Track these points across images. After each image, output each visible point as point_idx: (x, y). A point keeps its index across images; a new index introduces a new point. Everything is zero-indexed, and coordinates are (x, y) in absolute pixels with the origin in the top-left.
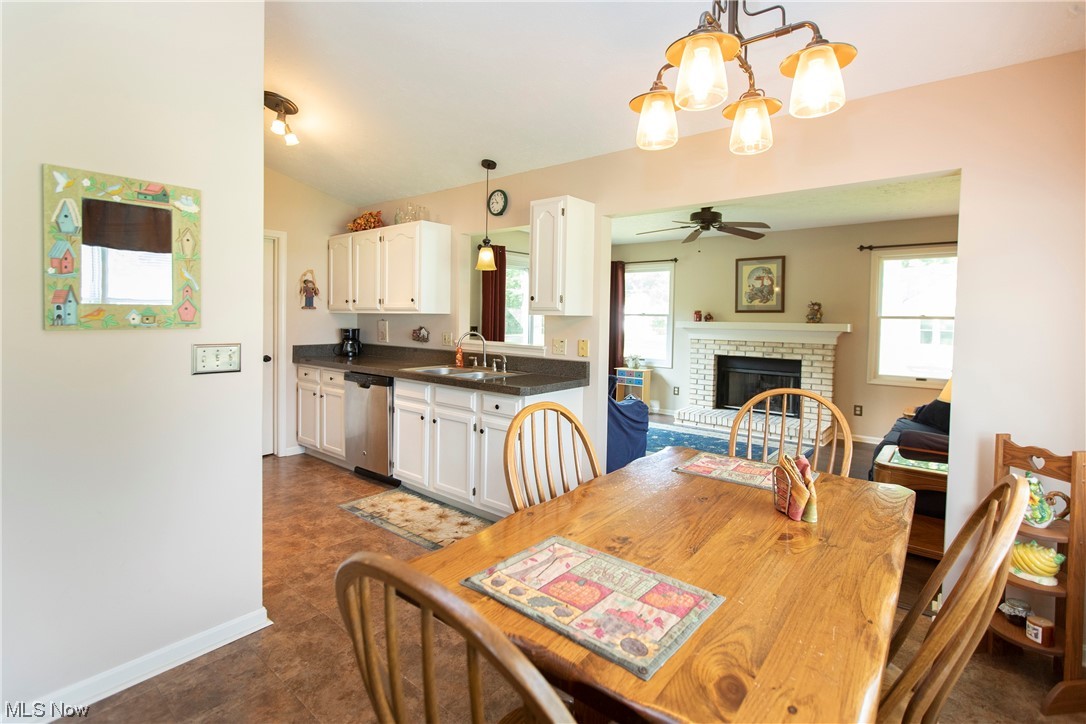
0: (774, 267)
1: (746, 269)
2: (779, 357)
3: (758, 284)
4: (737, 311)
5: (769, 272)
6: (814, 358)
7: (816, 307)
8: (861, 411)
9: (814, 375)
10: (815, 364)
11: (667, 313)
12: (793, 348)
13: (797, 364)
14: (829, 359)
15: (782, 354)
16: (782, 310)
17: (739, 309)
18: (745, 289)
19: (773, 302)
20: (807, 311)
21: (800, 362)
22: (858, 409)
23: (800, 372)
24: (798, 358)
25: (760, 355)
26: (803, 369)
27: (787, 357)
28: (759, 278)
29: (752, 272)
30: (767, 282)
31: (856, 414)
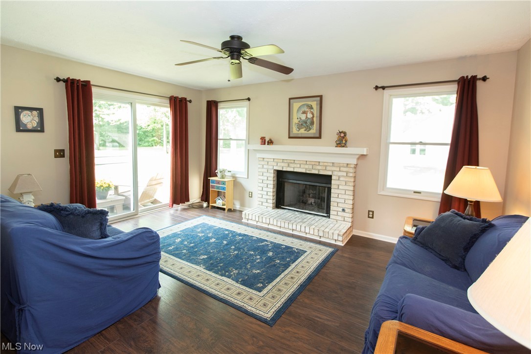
0: (314, 104)
1: (296, 105)
2: (316, 172)
3: (303, 117)
4: (290, 137)
5: (311, 107)
6: (340, 174)
7: (342, 135)
8: (373, 215)
9: (341, 187)
10: (341, 179)
11: (245, 138)
12: (326, 166)
13: (328, 178)
14: (351, 175)
15: (319, 170)
16: (320, 137)
17: (291, 136)
18: (295, 121)
19: (314, 131)
20: (336, 137)
21: (331, 176)
22: (371, 213)
23: (331, 184)
24: (329, 173)
25: (303, 171)
26: (333, 182)
27: (322, 173)
28: (304, 113)
29: (300, 107)
30: (310, 116)
31: (369, 217)
